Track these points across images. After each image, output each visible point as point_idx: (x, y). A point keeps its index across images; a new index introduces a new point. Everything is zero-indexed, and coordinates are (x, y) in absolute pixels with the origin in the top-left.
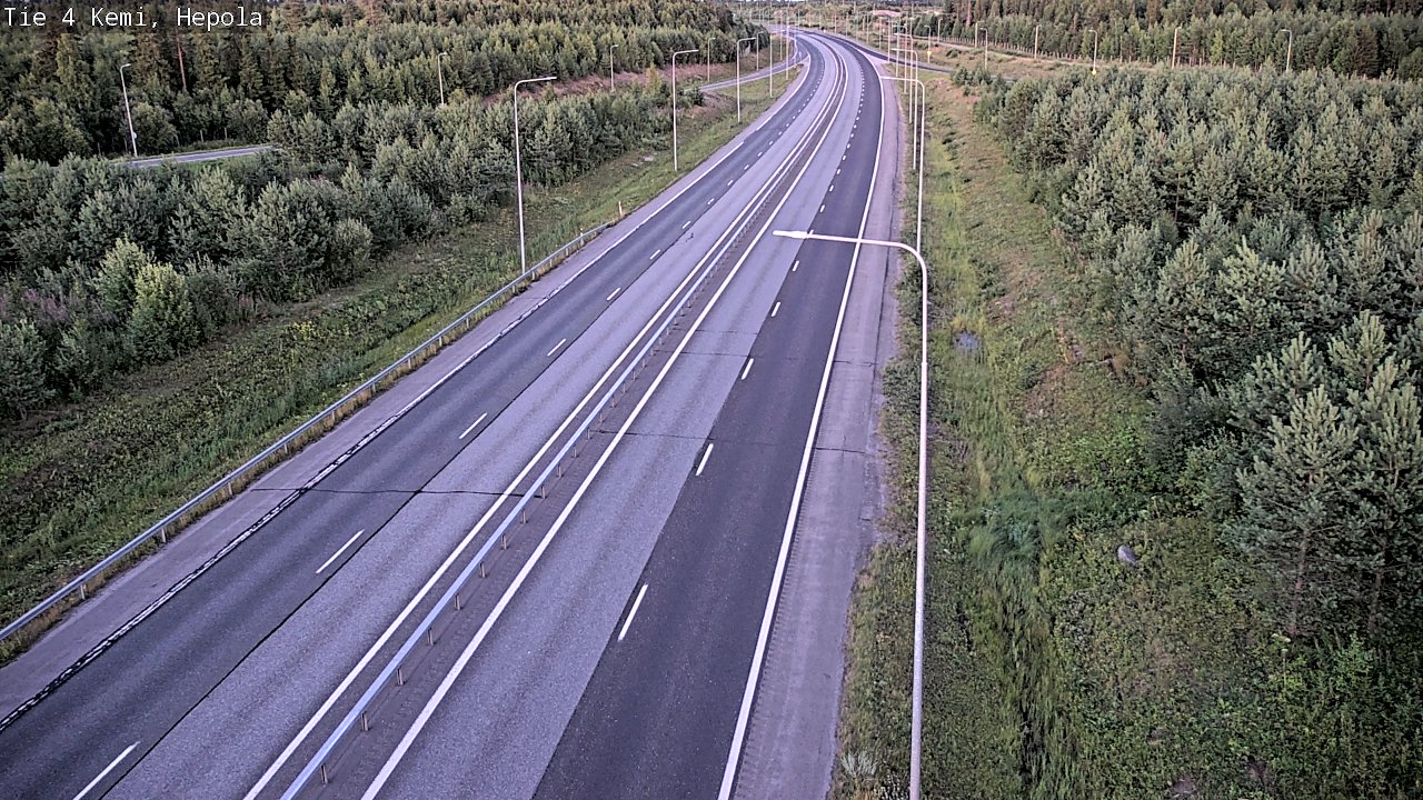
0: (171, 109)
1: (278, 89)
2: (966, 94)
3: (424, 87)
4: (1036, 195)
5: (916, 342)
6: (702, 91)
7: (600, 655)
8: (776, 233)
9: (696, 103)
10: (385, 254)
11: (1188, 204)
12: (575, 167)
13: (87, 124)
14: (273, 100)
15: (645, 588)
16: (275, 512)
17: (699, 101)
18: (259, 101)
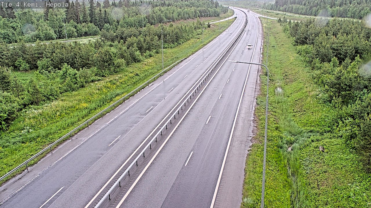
0: (76, 28)
1: (102, 23)
2: (281, 25)
3: (139, 23)
4: (299, 52)
5: (265, 90)
6: (210, 23)
7: (180, 169)
8: (229, 61)
9: (209, 27)
10: (128, 65)
11: (341, 54)
12: (177, 44)
13: (55, 32)
14: (101, 26)
15: (192, 152)
16: (99, 130)
17: (209, 26)
18: (97, 26)
